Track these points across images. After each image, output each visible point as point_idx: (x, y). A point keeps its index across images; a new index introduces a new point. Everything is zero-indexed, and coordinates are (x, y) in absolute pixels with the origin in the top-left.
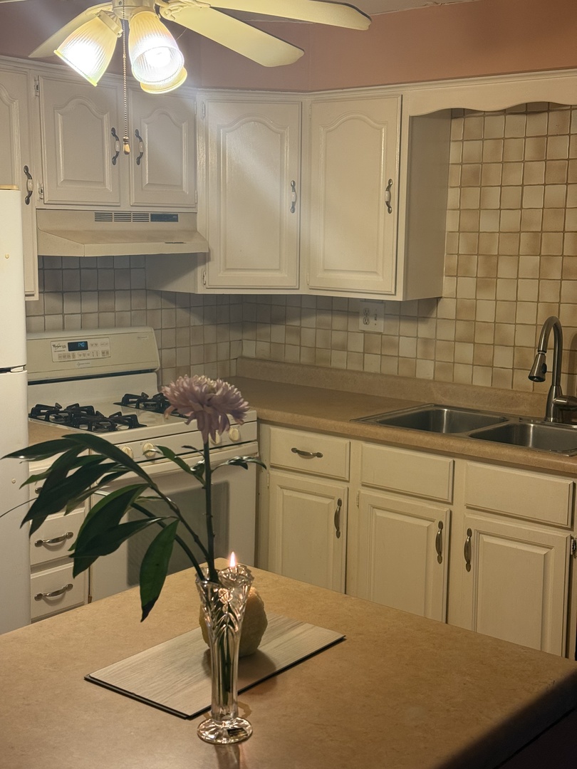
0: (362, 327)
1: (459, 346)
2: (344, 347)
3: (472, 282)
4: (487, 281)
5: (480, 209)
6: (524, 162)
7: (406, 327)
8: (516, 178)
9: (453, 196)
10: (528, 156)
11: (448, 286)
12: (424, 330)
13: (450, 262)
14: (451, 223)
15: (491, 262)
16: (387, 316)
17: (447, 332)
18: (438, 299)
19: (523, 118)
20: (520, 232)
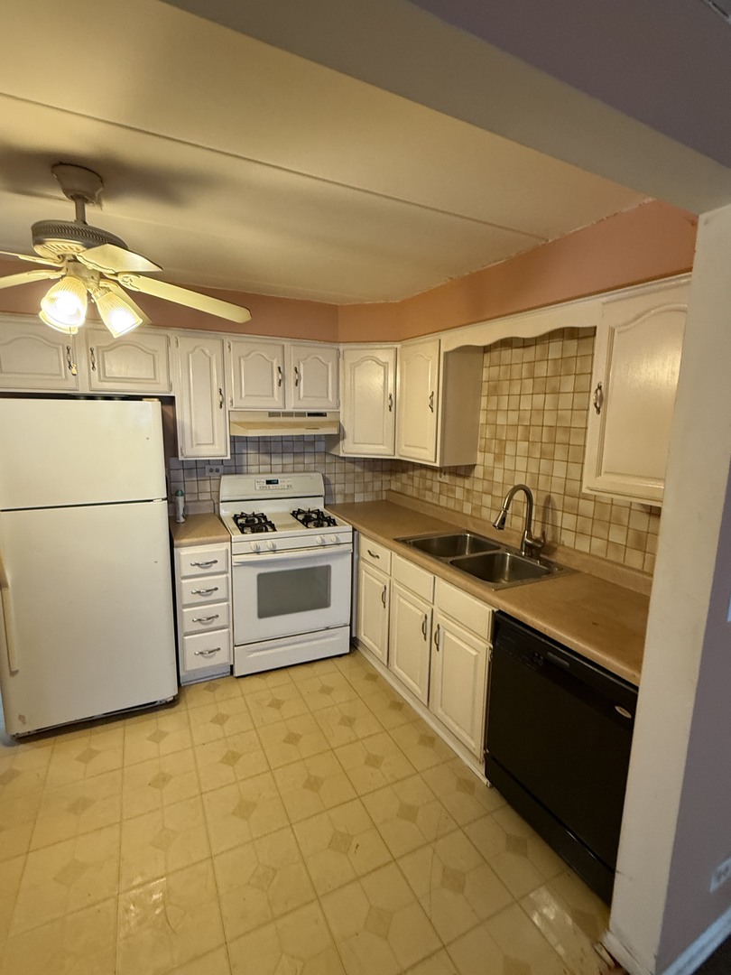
0: (439, 479)
1: (484, 496)
2: (431, 490)
3: (492, 456)
4: (499, 457)
5: (497, 410)
6: (521, 379)
7: (459, 481)
8: (516, 390)
9: (484, 400)
10: (524, 374)
11: (480, 458)
12: (467, 484)
13: (481, 443)
14: (482, 419)
15: (502, 443)
16: (450, 473)
17: (479, 487)
18: (475, 465)
19: (522, 350)
20: (518, 425)
